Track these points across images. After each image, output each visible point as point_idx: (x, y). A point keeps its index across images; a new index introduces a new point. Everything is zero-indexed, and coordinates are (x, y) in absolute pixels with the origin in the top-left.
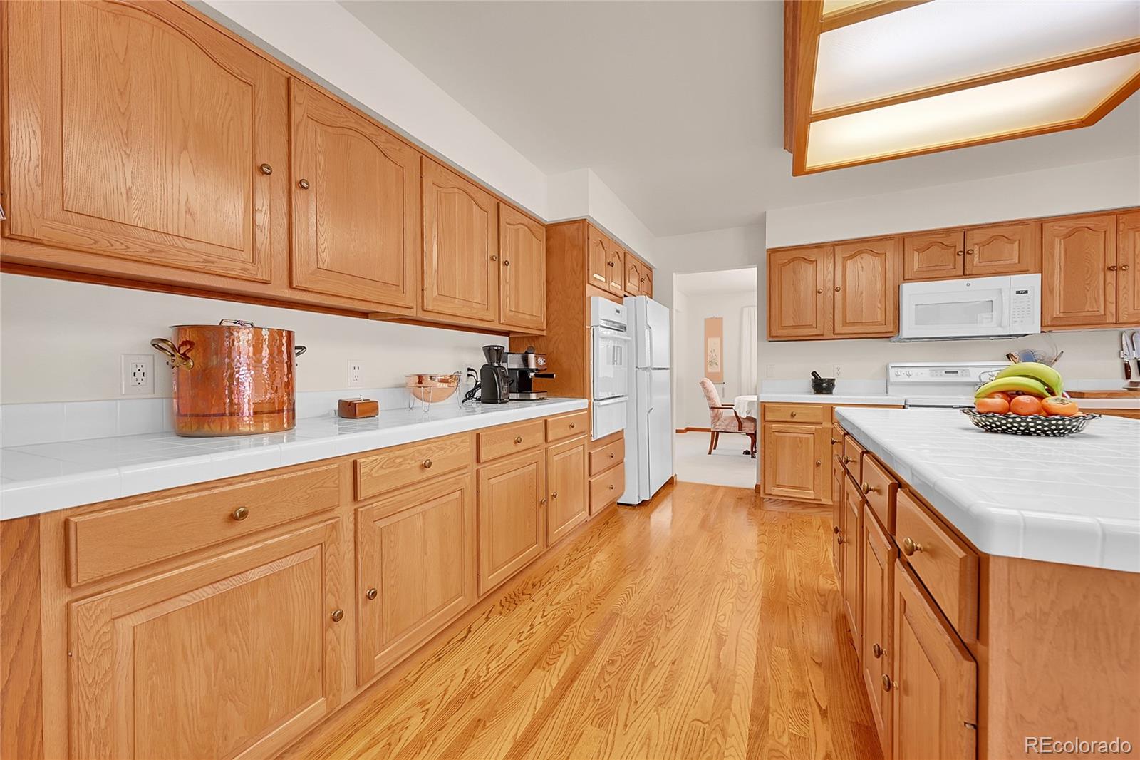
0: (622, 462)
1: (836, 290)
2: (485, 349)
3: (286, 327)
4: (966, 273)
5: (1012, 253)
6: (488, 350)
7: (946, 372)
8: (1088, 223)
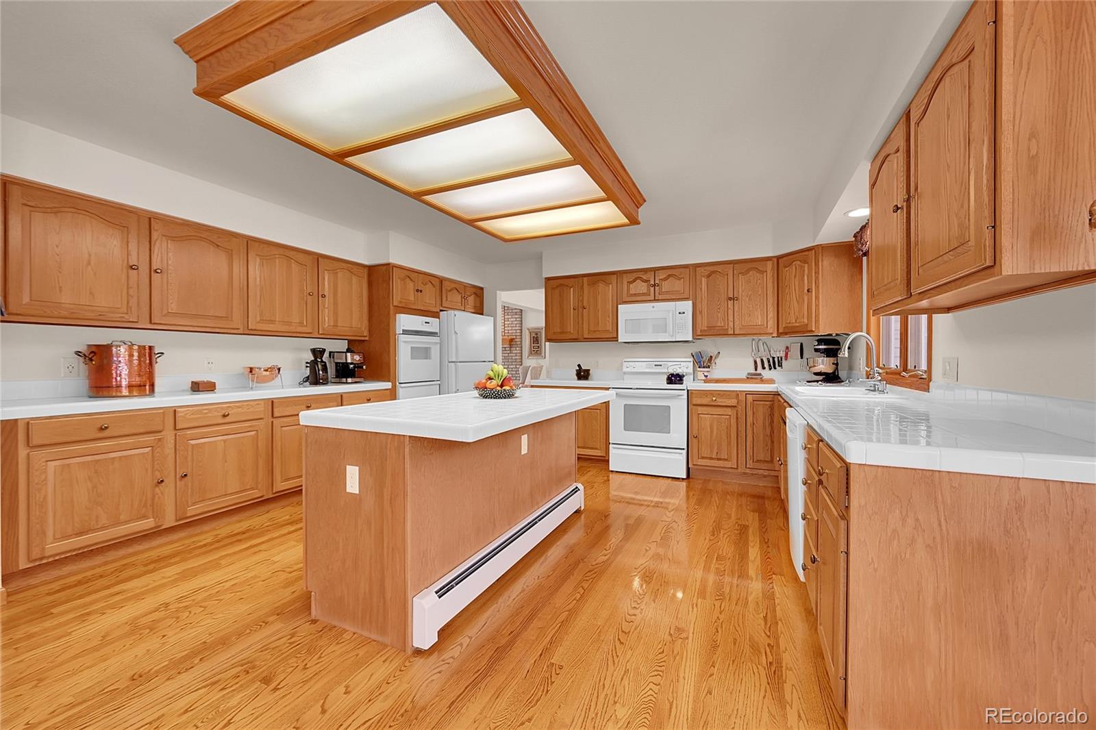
1: (584, 308)
2: (311, 350)
3: (148, 344)
4: (656, 298)
6: (314, 351)
7: (656, 365)
8: (719, 269)
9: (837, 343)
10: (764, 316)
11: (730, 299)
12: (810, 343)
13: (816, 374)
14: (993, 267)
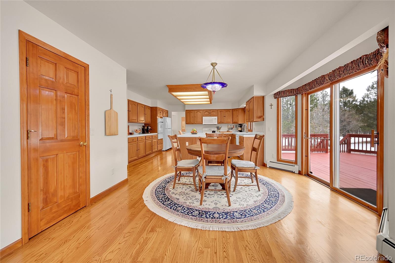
0: (162, 143)
1: (195, 117)
4: (210, 116)
5: (215, 113)
6: (143, 126)
7: (210, 129)
8: (222, 110)
9: (242, 125)
10: (230, 120)
11: (224, 116)
12: (238, 125)
13: (239, 131)
14: (254, 120)
